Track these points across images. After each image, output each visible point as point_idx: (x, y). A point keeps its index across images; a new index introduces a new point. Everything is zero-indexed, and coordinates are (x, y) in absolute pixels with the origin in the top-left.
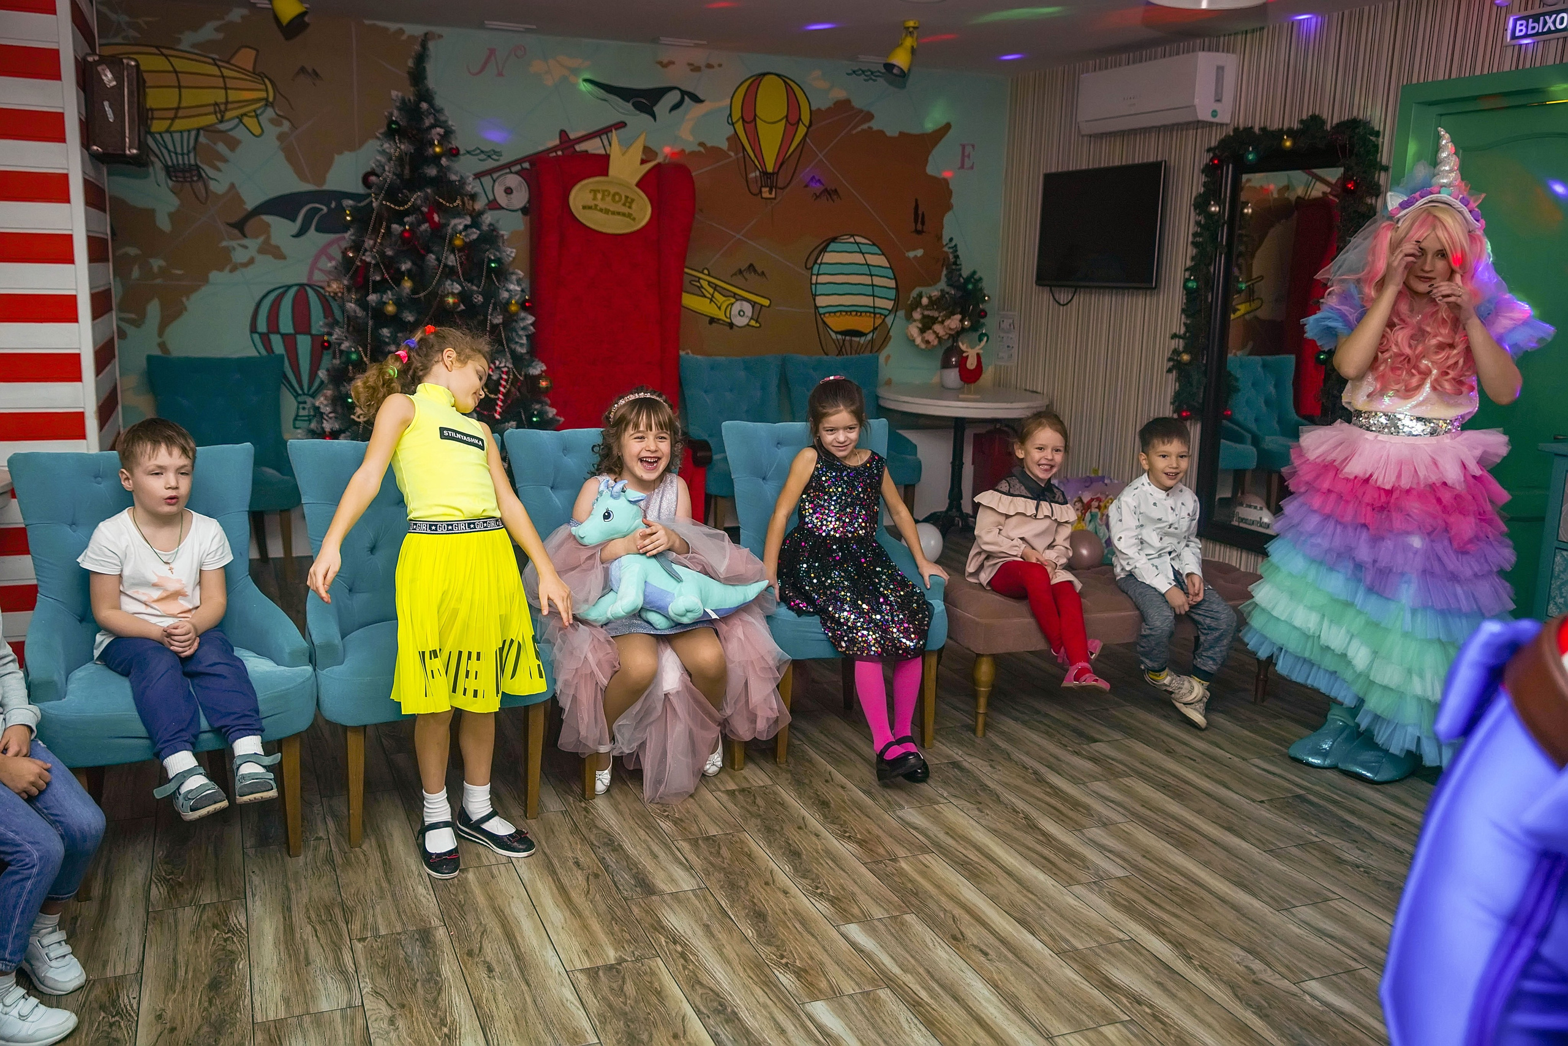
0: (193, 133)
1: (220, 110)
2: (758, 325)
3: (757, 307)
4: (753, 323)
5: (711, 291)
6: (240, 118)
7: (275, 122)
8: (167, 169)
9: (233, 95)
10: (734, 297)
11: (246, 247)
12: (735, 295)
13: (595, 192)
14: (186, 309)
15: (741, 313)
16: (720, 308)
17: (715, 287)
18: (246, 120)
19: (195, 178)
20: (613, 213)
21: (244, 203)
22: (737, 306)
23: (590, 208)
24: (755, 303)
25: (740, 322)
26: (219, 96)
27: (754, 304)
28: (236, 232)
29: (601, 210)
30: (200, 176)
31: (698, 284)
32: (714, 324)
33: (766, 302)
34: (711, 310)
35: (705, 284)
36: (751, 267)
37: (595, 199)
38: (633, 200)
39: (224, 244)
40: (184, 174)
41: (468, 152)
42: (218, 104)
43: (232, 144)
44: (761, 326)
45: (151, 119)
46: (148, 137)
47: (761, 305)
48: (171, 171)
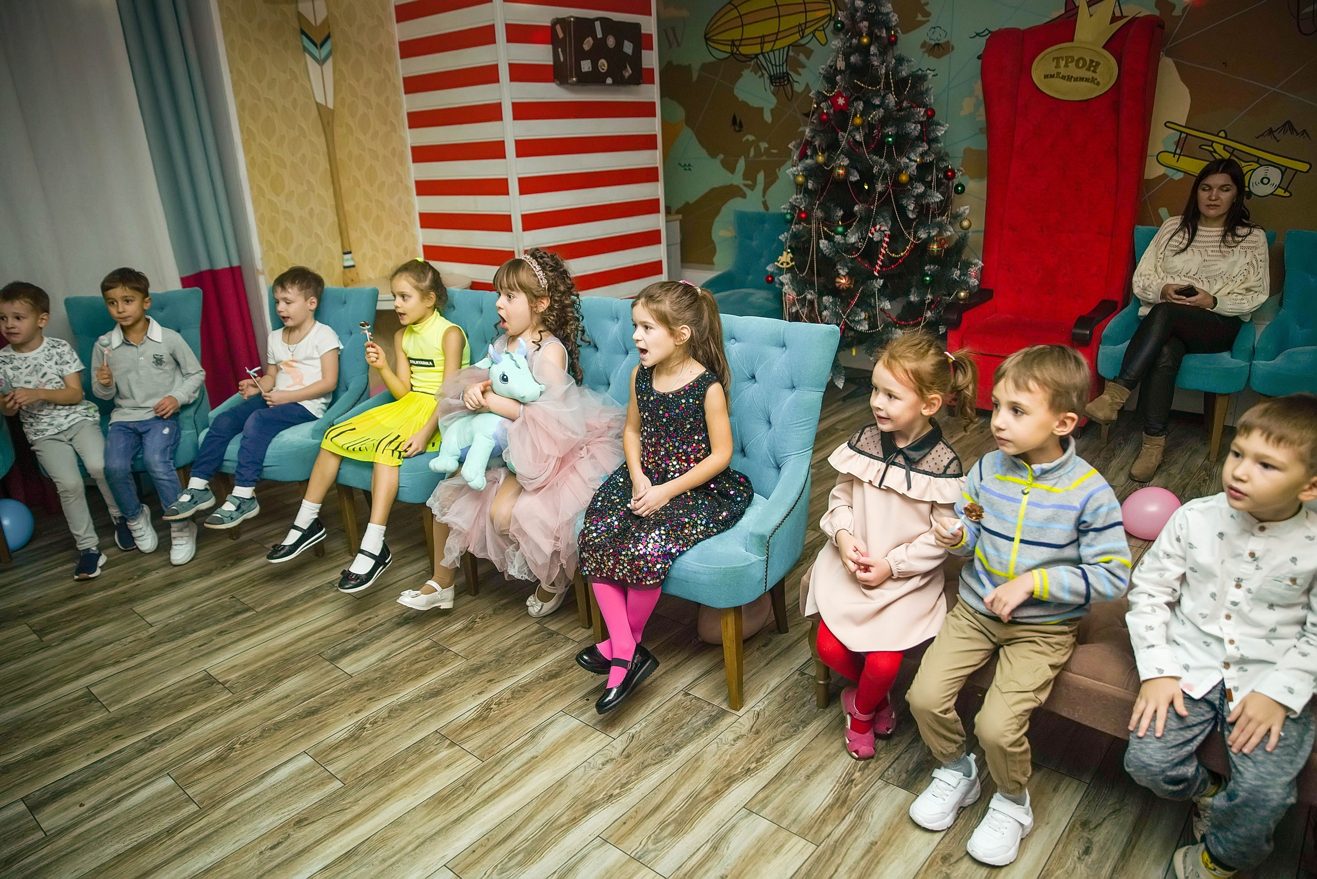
0: (786, 49)
1: (801, 29)
2: (1287, 194)
3: (1289, 174)
4: (1280, 192)
6: (813, 33)
8: (771, 77)
9: (811, 16)
10: (1257, 162)
12: (1259, 160)
13: (1057, 59)
15: (1265, 180)
18: (817, 33)
19: (786, 83)
20: (1076, 80)
22: (1260, 172)
23: (1052, 76)
24: (1287, 168)
26: (801, 19)
27: (1284, 170)
29: (1063, 77)
30: (789, 80)
31: (1210, 149)
33: (1304, 167)
35: (1218, 148)
36: (1288, 126)
37: (1057, 66)
38: (1098, 64)
40: (780, 81)
41: (978, 34)
42: (800, 25)
43: (809, 53)
44: (1291, 195)
45: (762, 43)
46: (761, 57)
47: (1297, 171)
48: (773, 79)
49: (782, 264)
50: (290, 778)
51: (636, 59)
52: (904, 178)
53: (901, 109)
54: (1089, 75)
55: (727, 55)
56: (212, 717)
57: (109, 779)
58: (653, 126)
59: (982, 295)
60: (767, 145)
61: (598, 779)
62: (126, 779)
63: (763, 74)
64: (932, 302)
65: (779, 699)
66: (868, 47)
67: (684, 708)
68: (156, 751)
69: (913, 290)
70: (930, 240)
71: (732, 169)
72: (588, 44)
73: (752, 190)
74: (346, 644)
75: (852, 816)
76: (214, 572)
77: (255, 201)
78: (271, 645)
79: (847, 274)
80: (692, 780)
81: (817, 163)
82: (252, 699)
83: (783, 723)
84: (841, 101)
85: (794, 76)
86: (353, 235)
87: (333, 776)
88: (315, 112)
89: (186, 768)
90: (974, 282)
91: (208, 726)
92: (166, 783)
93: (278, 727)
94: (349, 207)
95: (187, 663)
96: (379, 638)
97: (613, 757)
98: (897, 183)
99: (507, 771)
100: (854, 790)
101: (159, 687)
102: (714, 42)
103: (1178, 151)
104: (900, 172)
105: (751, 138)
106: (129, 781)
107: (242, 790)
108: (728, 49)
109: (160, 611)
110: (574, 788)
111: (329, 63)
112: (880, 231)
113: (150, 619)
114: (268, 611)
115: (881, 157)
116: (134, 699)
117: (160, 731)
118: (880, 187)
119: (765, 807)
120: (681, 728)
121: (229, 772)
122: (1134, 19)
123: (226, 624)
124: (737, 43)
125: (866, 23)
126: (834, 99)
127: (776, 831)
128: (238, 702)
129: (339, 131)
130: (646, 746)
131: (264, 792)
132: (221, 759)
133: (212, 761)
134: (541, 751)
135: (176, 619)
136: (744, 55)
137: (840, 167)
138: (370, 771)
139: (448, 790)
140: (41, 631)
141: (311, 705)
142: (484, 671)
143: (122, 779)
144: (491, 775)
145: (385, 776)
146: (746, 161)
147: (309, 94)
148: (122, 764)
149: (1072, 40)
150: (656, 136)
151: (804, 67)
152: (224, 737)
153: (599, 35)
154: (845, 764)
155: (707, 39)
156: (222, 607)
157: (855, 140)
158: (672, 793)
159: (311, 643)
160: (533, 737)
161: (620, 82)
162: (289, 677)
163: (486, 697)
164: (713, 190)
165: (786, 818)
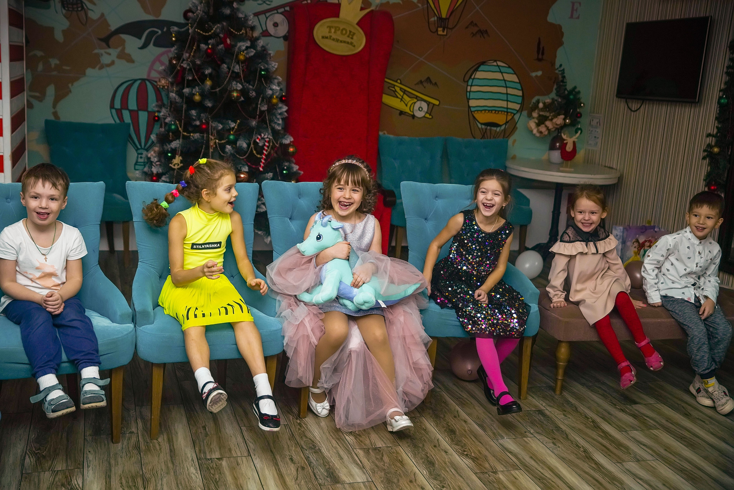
2: (431, 117)
3: (431, 106)
4: (427, 116)
5: (402, 94)
8: (62, 2)
10: (416, 98)
11: (110, 54)
12: (417, 97)
13: (330, 27)
14: (70, 91)
15: (420, 109)
16: (407, 105)
17: (405, 92)
20: (341, 42)
21: (110, 26)
22: (418, 104)
23: (327, 38)
25: (419, 114)
27: (428, 103)
28: (104, 44)
29: (334, 40)
30: (83, 8)
31: (394, 89)
32: (402, 115)
33: (437, 103)
34: (401, 106)
35: (398, 89)
36: (428, 80)
37: (330, 32)
38: (354, 34)
39: (96, 51)
40: (73, 6)
44: (432, 117)
47: (434, 104)
48: (65, 4)
49: (174, 165)
60: (58, 62)
81: (206, 86)
85: (88, 4)
112: (263, 138)
146: (33, 75)
149: (337, 16)
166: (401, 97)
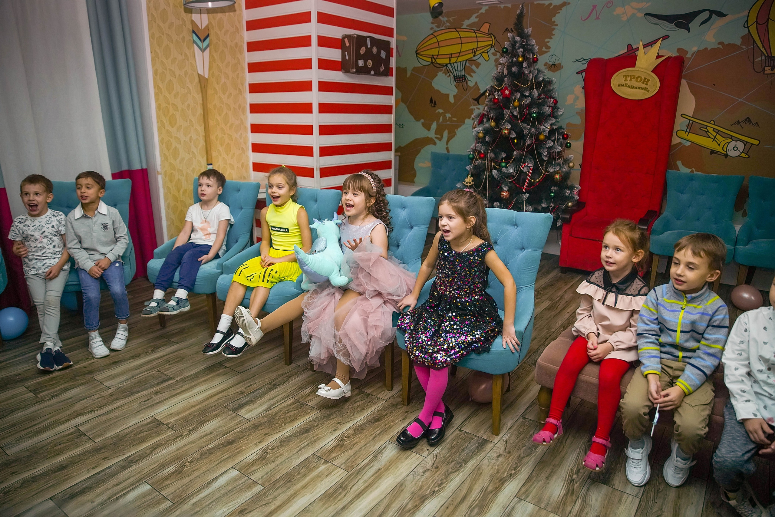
0: (464, 62)
1: (474, 51)
2: (747, 156)
3: (748, 146)
4: (743, 155)
5: (715, 134)
6: (481, 54)
7: (494, 54)
8: (454, 77)
9: (480, 44)
10: (731, 138)
11: (479, 109)
13: (626, 76)
14: (456, 134)
15: (735, 148)
16: (719, 145)
17: (718, 132)
18: (483, 54)
19: (463, 81)
20: (636, 88)
21: (480, 90)
22: (733, 144)
23: (623, 85)
24: (747, 142)
25: (734, 154)
26: (474, 45)
27: (745, 143)
28: (476, 102)
29: (629, 87)
30: (465, 79)
31: (706, 130)
32: (713, 154)
33: (757, 142)
34: (713, 146)
35: (710, 130)
36: (748, 120)
37: (626, 80)
38: (649, 80)
39: (471, 107)
40: (460, 79)
41: (577, 60)
42: (474, 49)
43: (478, 65)
44: (749, 157)
45: (450, 58)
46: (449, 65)
47: (752, 144)
48: (456, 78)
49: (467, 183)
50: (228, 483)
51: (387, 62)
52: (542, 137)
53: (539, 99)
54: (644, 86)
55: (430, 63)
56: (165, 446)
57: (106, 486)
58: (390, 100)
59: (580, 204)
60: (450, 116)
61: (423, 481)
62: (118, 485)
63: (450, 75)
64: (554, 208)
65: (516, 433)
66: (522, 63)
67: (461, 438)
68: (133, 468)
69: (544, 201)
70: (555, 173)
71: (428, 129)
72: (363, 51)
73: (440, 140)
74: (240, 400)
75: (579, 501)
76: (142, 355)
77: (159, 129)
78: (192, 401)
79: (508, 190)
80: (480, 481)
81: (491, 126)
82: (189, 434)
83: (523, 447)
84: (507, 92)
85: (468, 77)
86: (214, 154)
87: (255, 483)
88: (197, 80)
89: (157, 478)
90: (577, 197)
91: (164, 451)
92: (145, 488)
93: (211, 452)
94: (213, 137)
95: (139, 411)
96: (260, 397)
97: (428, 467)
98: (537, 140)
99: (365, 477)
100: (576, 485)
101: (124, 427)
102: (421, 55)
103: (688, 130)
104: (540, 133)
105: (441, 111)
106: (121, 486)
107: (198, 492)
108: (430, 60)
109: (112, 379)
110: (410, 488)
111: (207, 51)
112: (528, 166)
113: (107, 384)
114: (184, 380)
115: (529, 125)
116: (110, 434)
117: (133, 455)
118: (528, 142)
119: (527, 496)
120: (463, 450)
121: (187, 480)
122: (669, 58)
123: (158, 388)
124: (435, 57)
125: (521, 50)
126: (502, 91)
127: (539, 511)
128: (180, 436)
129: (210, 92)
130: (446, 461)
131: (213, 493)
132: (178, 473)
133: (173, 473)
134: (383, 465)
135: (125, 384)
136: (439, 64)
137: (506, 129)
138: (279, 479)
139: (331, 490)
140: (35, 391)
141: (228, 438)
142: (333, 417)
143: (116, 485)
144: (356, 480)
145: (289, 482)
146: (437, 124)
147: (194, 68)
148: (113, 475)
149: (634, 66)
150: (392, 106)
151: (474, 72)
152: (177, 458)
153: (369, 46)
154: (566, 470)
155: (417, 54)
156: (153, 377)
157: (513, 115)
158: (470, 489)
159: (217, 400)
160: (375, 457)
161: (378, 74)
162: (208, 421)
163: (338, 433)
164: (416, 139)
165: (542, 503)
166: (713, 138)
